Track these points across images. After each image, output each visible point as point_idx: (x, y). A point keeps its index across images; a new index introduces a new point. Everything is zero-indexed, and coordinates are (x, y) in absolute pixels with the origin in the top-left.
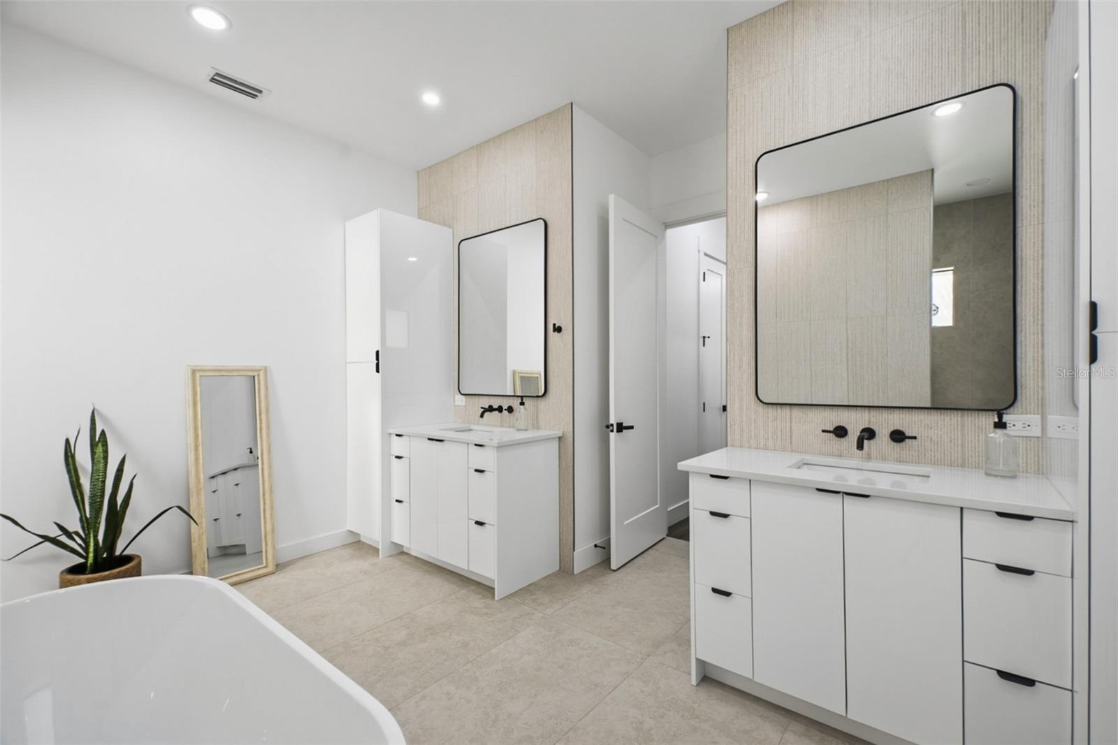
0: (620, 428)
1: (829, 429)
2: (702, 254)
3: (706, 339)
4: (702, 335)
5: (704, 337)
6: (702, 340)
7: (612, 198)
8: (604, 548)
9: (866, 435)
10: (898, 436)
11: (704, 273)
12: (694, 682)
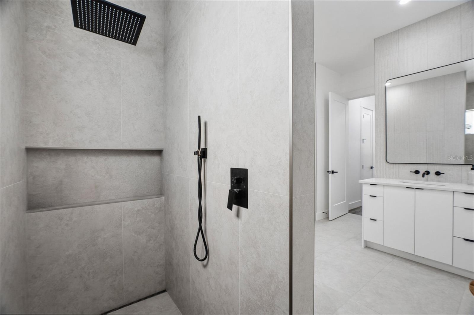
0: (333, 172)
1: (413, 171)
2: (362, 108)
3: (364, 141)
4: (362, 139)
5: (363, 140)
6: (362, 141)
7: (330, 93)
8: (326, 213)
9: (426, 173)
10: (438, 173)
11: (363, 115)
12: (363, 247)
